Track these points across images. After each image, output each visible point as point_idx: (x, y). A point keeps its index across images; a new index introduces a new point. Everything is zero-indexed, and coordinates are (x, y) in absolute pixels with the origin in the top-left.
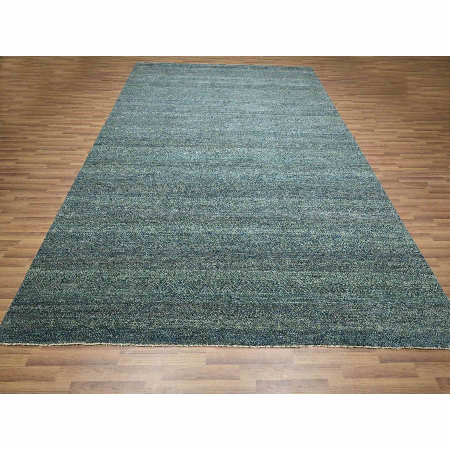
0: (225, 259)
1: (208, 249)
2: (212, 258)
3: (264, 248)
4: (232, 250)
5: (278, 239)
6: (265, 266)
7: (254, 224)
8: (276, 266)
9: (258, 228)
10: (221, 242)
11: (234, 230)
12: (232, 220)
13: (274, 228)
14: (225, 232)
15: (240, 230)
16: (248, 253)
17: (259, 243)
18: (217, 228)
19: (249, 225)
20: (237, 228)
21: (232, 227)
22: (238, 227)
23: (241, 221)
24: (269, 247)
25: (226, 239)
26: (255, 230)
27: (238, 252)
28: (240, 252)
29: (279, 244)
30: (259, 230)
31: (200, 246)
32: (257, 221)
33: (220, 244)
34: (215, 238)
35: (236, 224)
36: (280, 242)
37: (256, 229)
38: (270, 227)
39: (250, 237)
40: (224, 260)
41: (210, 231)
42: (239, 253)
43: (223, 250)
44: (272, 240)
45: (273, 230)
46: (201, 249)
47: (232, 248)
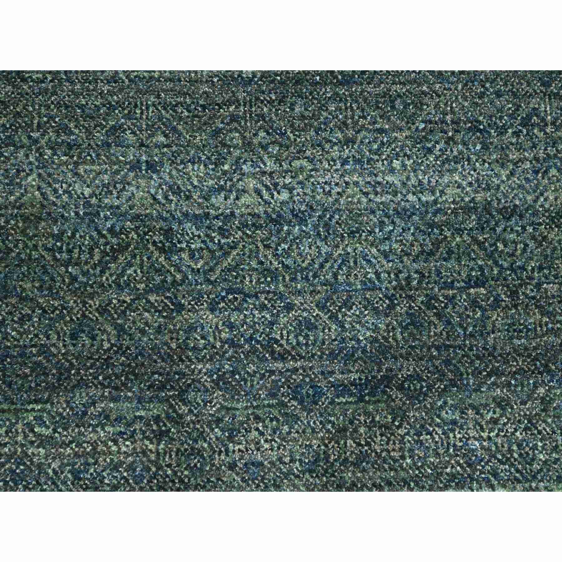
0: (184, 409)
1: (74, 336)
2: (100, 406)
3: (438, 315)
4: (232, 343)
5: (532, 244)
6: (437, 455)
7: (381, 131)
8: (510, 451)
9: (409, 163)
10: (158, 279)
11: (252, 184)
12: (241, 95)
13: (515, 156)
14: (188, 198)
15: (288, 180)
16: (333, 356)
17: (408, 279)
18: (135, 166)
19: (350, 133)
20: (270, 165)
21: (237, 153)
22: (278, 160)
23: (297, 110)
24: (474, 304)
25: (192, 256)
26: (389, 178)
27: (272, 353)
28: (282, 358)
29: (538, 286)
30: (413, 181)
31: (22, 321)
32: (406, 106)
33: (152, 298)
34: (123, 248)
35: (262, 134)
36: (541, 268)
37: (392, 171)
38: (485, 147)
39: (352, 234)
40: (178, 421)
41: (87, 191)
42: (280, 365)
43: (174, 346)
44: (490, 256)
45: (504, 174)
46: (26, 340)
47: (231, 327)
